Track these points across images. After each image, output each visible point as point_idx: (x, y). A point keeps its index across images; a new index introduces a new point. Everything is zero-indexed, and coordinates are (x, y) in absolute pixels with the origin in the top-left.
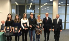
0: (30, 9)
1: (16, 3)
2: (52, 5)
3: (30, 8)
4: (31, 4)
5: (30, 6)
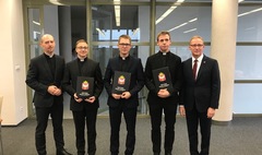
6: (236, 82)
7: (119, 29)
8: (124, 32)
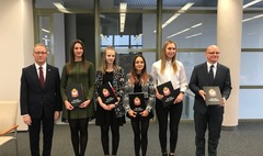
0: (122, 31)
1: (60, 7)
2: (216, 12)
3: (122, 27)
4: (123, 7)
5: (123, 20)
6: (241, 87)
7: (121, 34)
8: (126, 37)
